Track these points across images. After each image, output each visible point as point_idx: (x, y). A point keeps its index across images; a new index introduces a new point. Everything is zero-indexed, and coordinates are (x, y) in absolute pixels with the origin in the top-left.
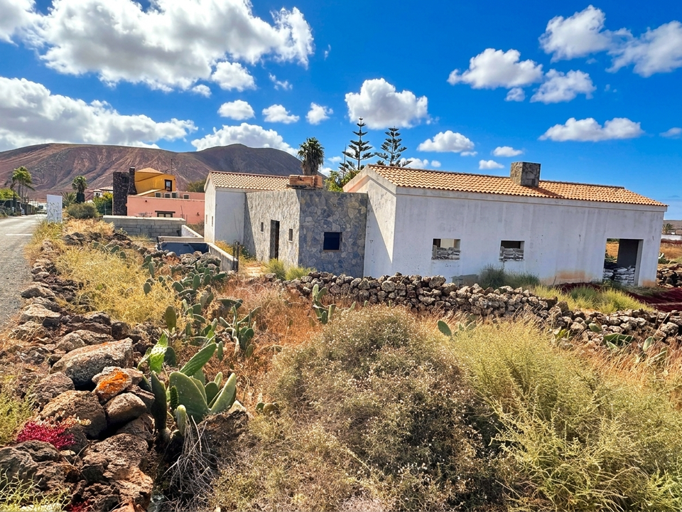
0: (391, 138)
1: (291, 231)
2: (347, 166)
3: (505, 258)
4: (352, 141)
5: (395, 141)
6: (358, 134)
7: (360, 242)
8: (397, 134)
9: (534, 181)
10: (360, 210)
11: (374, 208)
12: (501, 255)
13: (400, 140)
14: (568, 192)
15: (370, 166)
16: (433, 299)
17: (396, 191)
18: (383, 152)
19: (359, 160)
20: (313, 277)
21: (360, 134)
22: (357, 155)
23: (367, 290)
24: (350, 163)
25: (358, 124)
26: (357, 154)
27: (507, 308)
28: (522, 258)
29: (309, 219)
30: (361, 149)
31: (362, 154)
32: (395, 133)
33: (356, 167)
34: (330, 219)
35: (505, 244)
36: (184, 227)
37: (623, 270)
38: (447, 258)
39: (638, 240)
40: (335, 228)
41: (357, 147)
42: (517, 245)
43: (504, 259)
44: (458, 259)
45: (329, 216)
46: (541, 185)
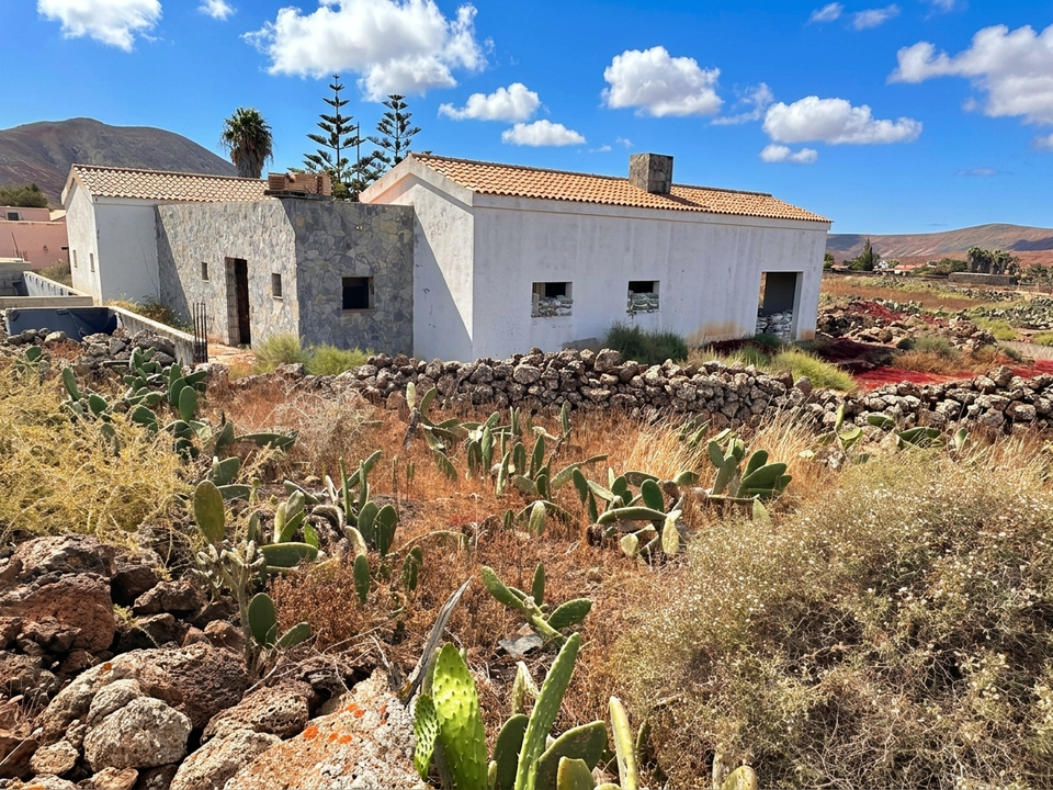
0: (393, 112)
1: (277, 278)
2: (317, 160)
3: (635, 308)
4: (324, 117)
5: (399, 118)
6: (333, 103)
7: (404, 294)
8: (403, 106)
9: (665, 184)
10: (401, 236)
11: (427, 233)
12: (630, 304)
13: (409, 115)
14: (712, 202)
15: (414, 156)
16: (607, 392)
17: (474, 200)
18: (381, 136)
19: (338, 149)
20: (379, 365)
21: (337, 103)
22: (335, 141)
23: (489, 383)
24: (324, 155)
25: (332, 87)
26: (334, 139)
27: (725, 398)
28: (657, 308)
29: (313, 254)
30: (340, 130)
32: (399, 102)
33: (334, 161)
34: (351, 253)
35: (634, 287)
36: (28, 274)
37: (779, 317)
38: (554, 314)
39: (795, 273)
40: (361, 270)
41: (334, 126)
43: (633, 311)
44: (569, 314)
45: (348, 247)
46: (674, 191)
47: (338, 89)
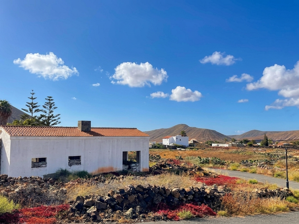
0: (48, 102)
4: (27, 103)
5: (51, 103)
6: (31, 98)
8: (52, 100)
9: (88, 129)
11: (4, 146)
12: (69, 163)
13: (54, 103)
17: (10, 138)
19: (32, 113)
26: (30, 110)
28: (80, 163)
30: (33, 107)
31: (34, 110)
35: (71, 158)
38: (39, 167)
39: (139, 151)
41: (31, 106)
42: (78, 158)
43: (70, 165)
44: (46, 167)
46: (92, 130)
47: (33, 94)
